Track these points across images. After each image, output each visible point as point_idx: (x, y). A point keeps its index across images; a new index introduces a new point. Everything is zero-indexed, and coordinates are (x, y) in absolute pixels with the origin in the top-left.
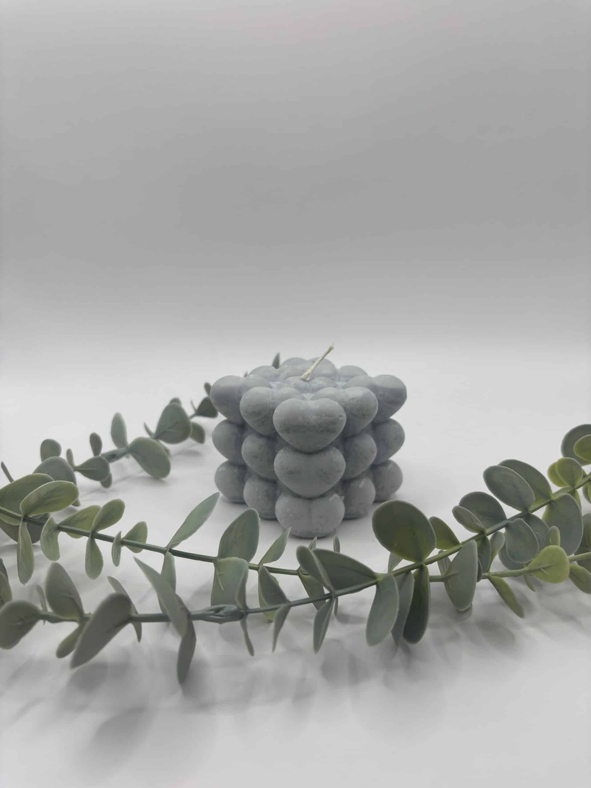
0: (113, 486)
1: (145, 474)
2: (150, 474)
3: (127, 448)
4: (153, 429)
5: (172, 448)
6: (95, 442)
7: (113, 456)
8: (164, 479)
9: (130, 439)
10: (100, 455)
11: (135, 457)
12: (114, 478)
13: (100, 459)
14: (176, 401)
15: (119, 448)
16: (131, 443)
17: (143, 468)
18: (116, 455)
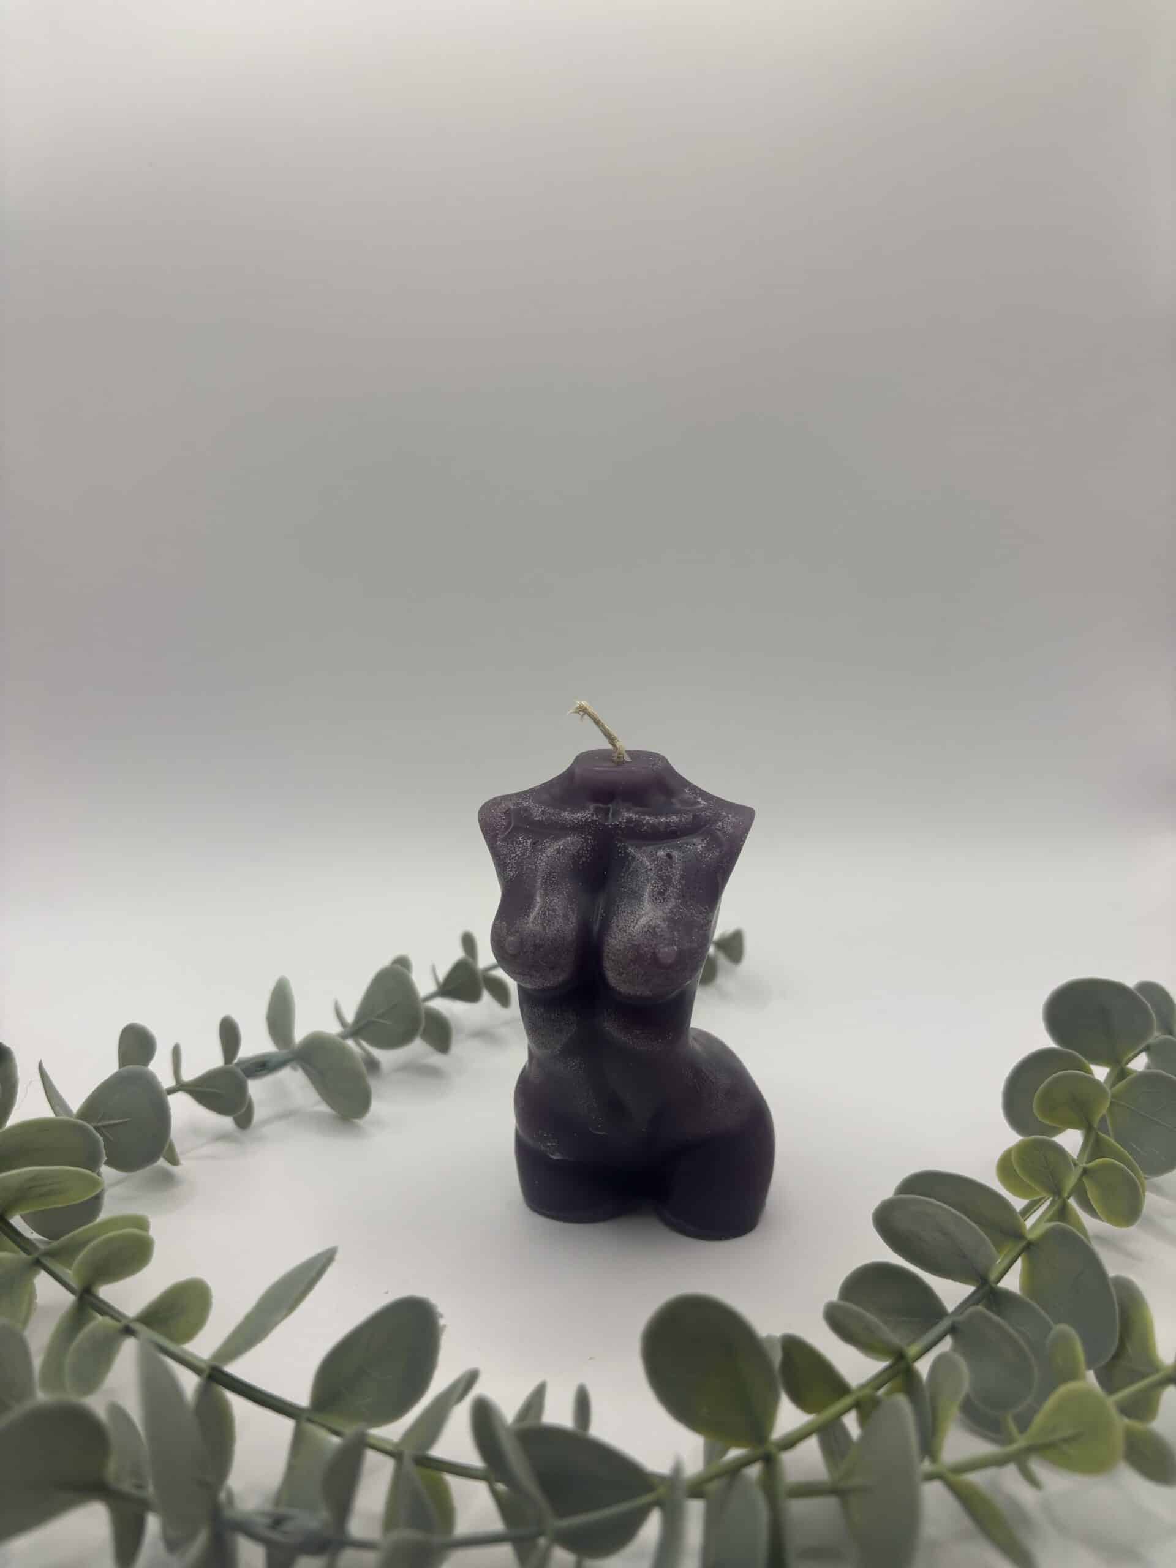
1: (324, 1108)
2: (332, 1108)
3: (292, 1051)
4: (350, 1018)
5: (385, 1057)
6: (229, 1034)
7: (262, 1066)
8: (357, 1121)
9: (300, 1034)
10: (236, 1061)
11: (305, 1071)
14: (402, 963)
15: (279, 1049)
16: (300, 1042)
17: (321, 1094)
18: (268, 1064)
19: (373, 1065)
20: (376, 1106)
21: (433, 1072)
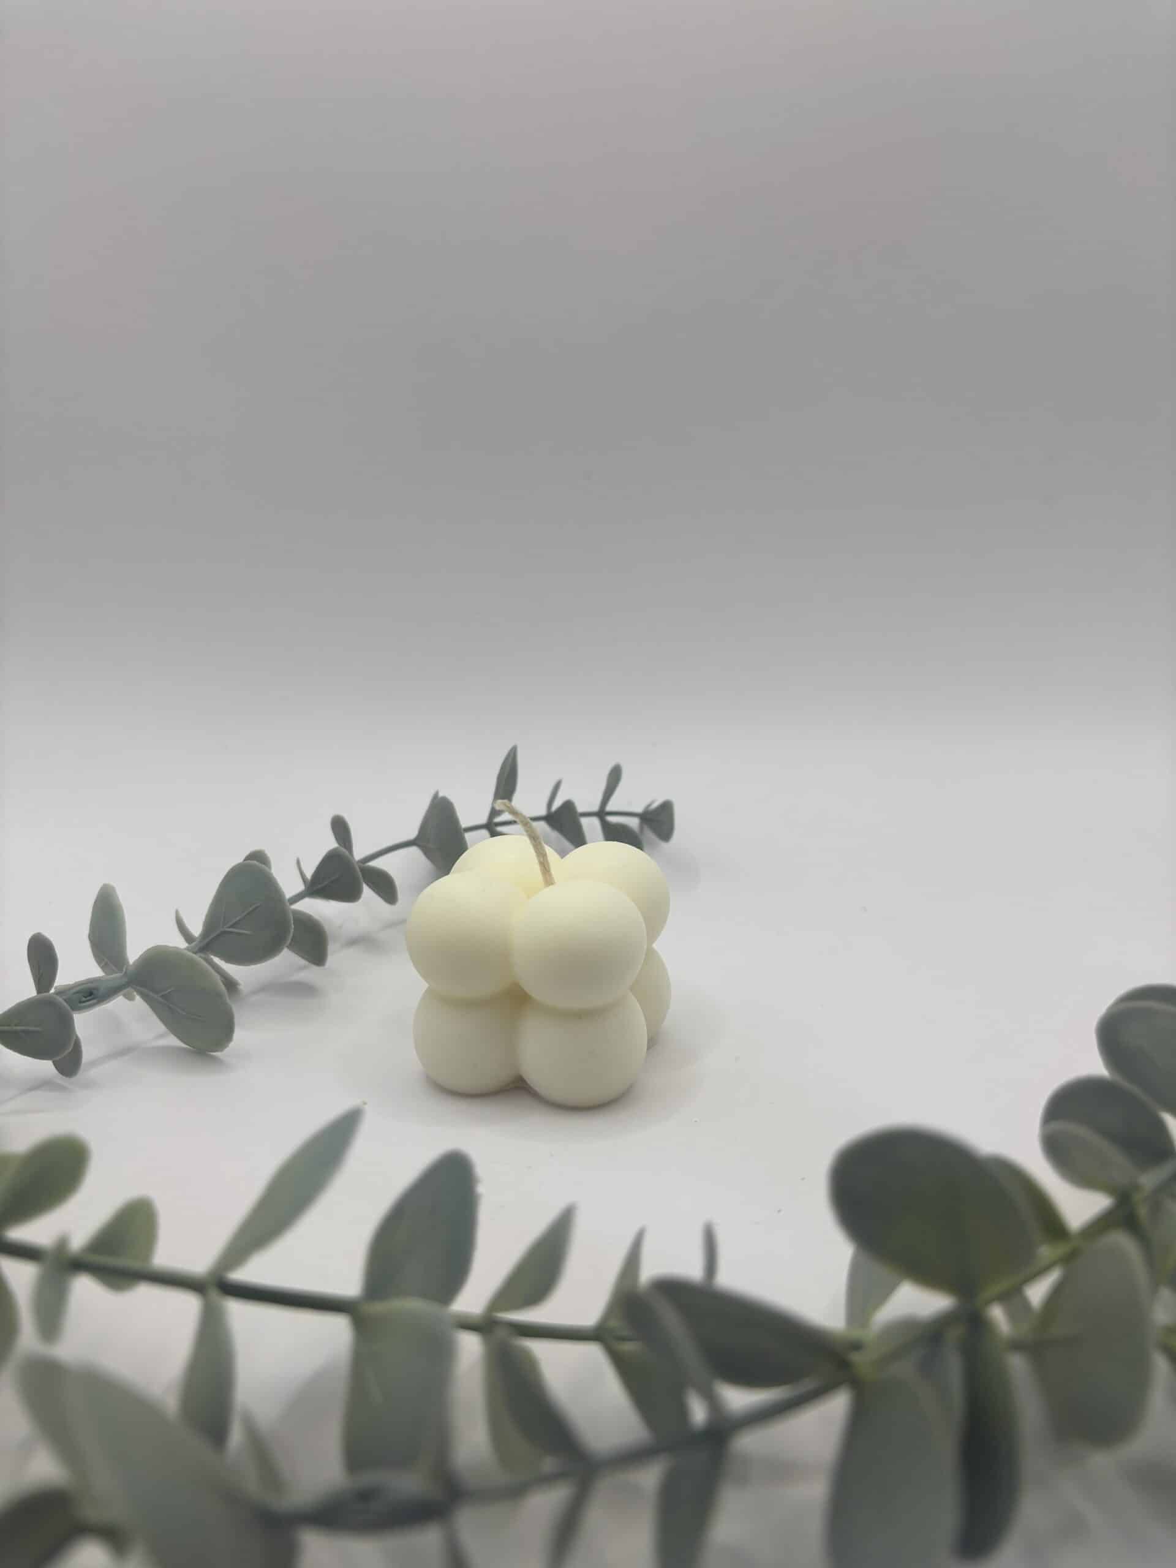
0: (86, 1073)
1: (173, 1041)
2: (184, 1042)
3: (126, 973)
4: (196, 928)
5: (244, 974)
6: (42, 956)
7: (88, 995)
8: (217, 1054)
9: (134, 953)
10: (52, 991)
11: (146, 998)
12: (88, 1053)
13: (50, 1003)
14: (258, 857)
15: (106, 973)
16: (134, 963)
17: (166, 1024)
18: (95, 992)
19: (231, 985)
20: (241, 1036)
21: (306, 990)
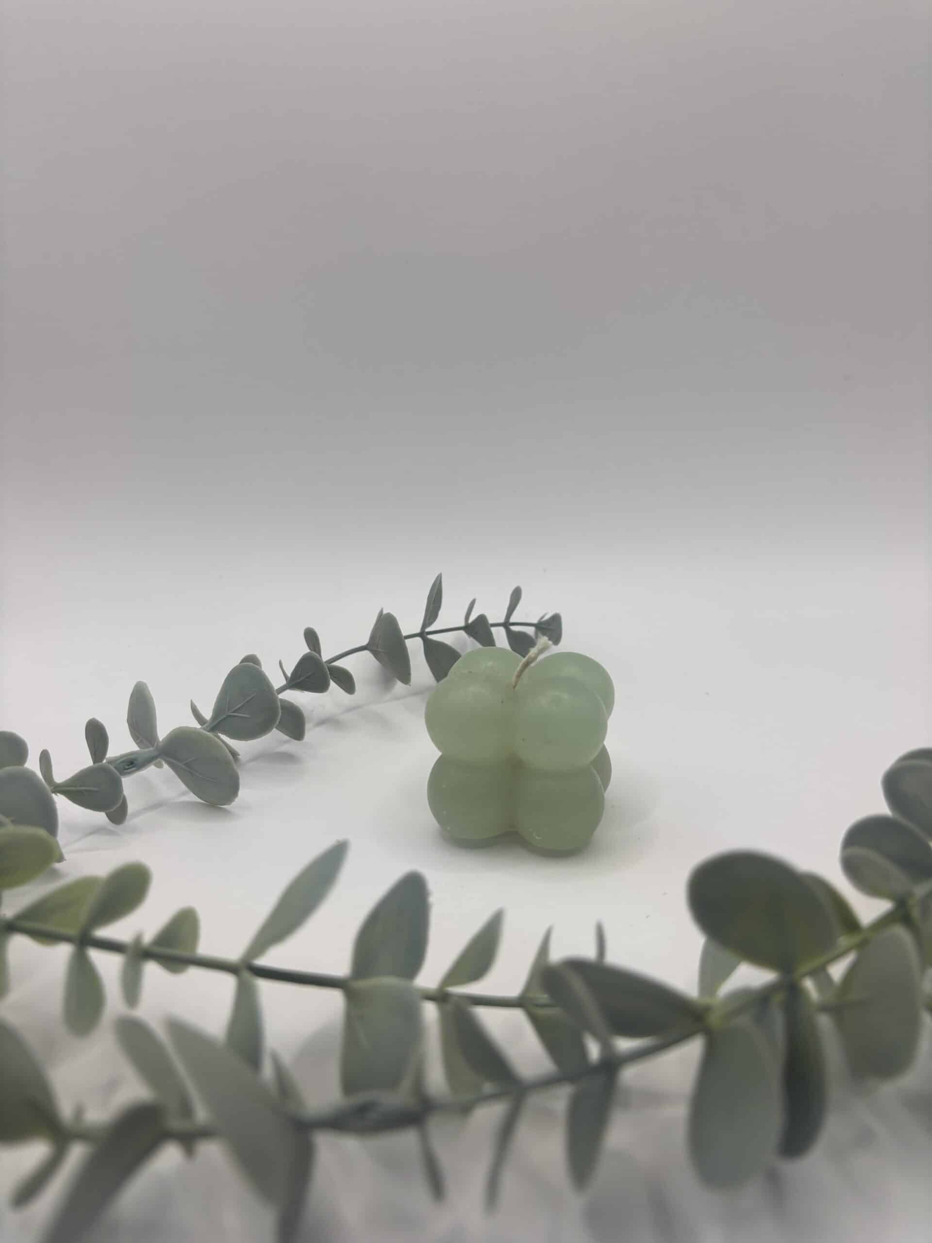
2: (201, 798)
3: (157, 748)
6: (96, 735)
7: (131, 764)
8: (227, 807)
10: (105, 761)
11: (172, 766)
12: (132, 807)
13: (104, 770)
15: (139, 748)
16: (164, 739)
17: (187, 785)
18: (135, 762)
